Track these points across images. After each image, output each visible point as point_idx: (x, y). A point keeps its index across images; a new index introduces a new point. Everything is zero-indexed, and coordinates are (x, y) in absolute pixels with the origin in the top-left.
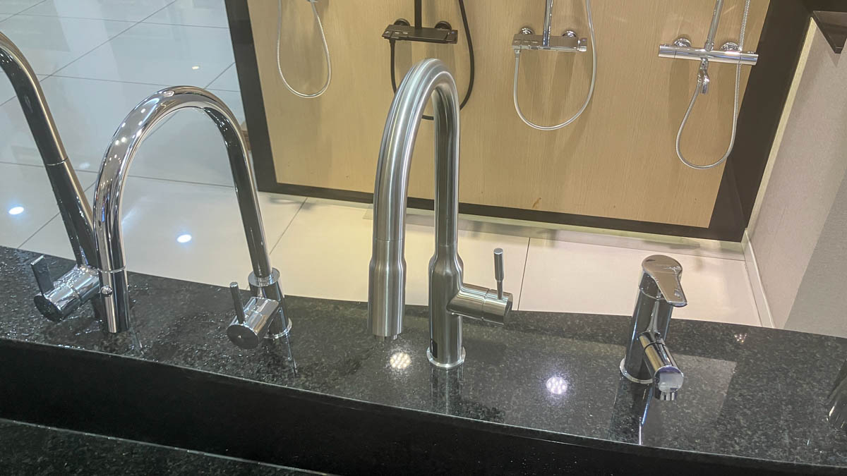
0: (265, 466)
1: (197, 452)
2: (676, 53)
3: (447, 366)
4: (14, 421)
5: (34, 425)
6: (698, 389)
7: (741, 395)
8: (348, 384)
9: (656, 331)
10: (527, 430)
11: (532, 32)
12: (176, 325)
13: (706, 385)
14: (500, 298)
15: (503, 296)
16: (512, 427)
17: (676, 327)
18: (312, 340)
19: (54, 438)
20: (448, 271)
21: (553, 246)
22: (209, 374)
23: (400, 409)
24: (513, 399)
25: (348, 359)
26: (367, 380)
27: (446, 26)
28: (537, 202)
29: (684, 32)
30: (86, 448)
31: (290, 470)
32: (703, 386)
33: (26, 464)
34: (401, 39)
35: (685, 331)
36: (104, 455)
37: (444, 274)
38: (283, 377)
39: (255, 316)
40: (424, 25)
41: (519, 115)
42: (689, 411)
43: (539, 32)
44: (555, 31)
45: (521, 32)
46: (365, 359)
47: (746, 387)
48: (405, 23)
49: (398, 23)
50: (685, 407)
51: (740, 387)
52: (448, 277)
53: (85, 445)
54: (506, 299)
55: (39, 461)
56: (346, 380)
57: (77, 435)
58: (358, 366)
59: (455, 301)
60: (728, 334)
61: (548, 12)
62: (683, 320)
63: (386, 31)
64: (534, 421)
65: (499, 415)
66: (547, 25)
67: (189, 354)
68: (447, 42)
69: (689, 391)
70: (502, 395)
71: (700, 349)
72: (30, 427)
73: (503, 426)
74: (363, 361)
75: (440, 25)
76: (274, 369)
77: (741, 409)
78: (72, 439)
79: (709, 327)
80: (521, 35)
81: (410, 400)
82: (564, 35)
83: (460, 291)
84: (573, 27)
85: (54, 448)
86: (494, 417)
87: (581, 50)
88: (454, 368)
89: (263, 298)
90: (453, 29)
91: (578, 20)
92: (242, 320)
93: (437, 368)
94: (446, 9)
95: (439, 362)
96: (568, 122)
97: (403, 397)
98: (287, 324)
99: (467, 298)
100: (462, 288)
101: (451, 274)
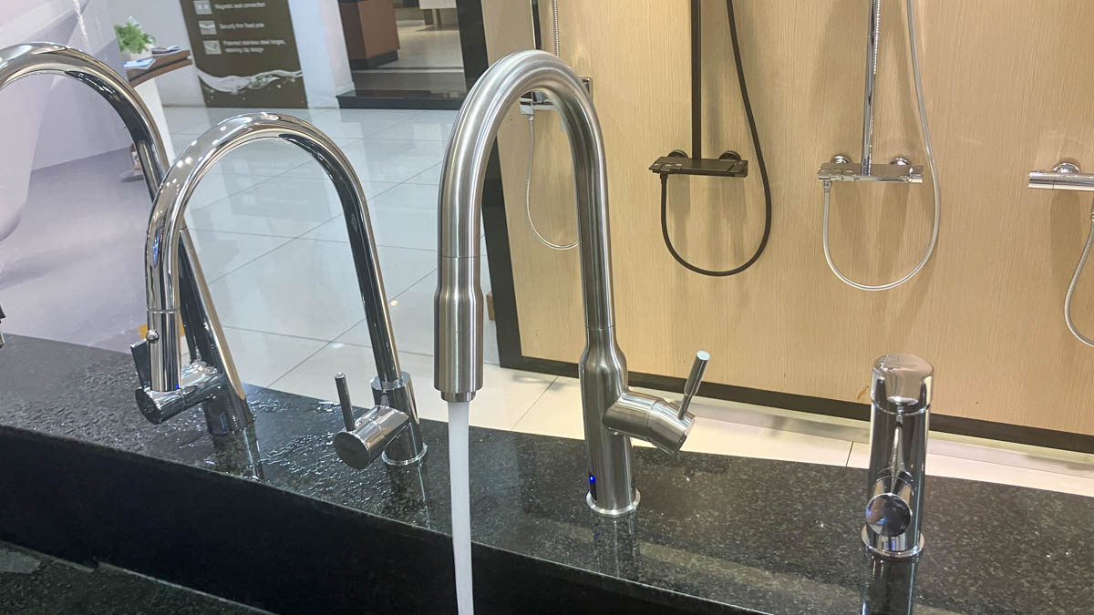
2: (1055, 182)
6: (982, 572)
7: (1053, 587)
10: (703, 601)
11: (848, 160)
12: (292, 446)
13: (996, 568)
16: (683, 596)
20: (604, 364)
22: (313, 499)
23: (534, 560)
25: (483, 496)
26: (501, 521)
27: (733, 156)
29: (1068, 155)
30: (191, 608)
32: (992, 569)
34: (673, 171)
35: (976, 495)
37: (598, 369)
39: (373, 425)
40: (705, 155)
41: (832, 269)
42: (961, 600)
43: (857, 161)
44: (880, 158)
45: (834, 160)
47: (1064, 577)
48: (682, 155)
49: (673, 154)
50: (955, 595)
51: (1053, 576)
53: (190, 604)
59: (612, 412)
60: (1047, 505)
61: (867, 136)
62: (976, 482)
63: (656, 163)
64: (716, 591)
65: (667, 579)
66: (866, 152)
68: (733, 175)
69: (966, 574)
71: (997, 520)
73: (670, 593)
74: (502, 500)
75: (725, 156)
77: (1050, 606)
78: (180, 596)
80: (833, 164)
81: (550, 550)
82: (892, 163)
83: (621, 399)
84: (905, 153)
85: (157, 605)
86: (660, 581)
87: (914, 181)
88: (622, 516)
89: (388, 408)
90: (743, 159)
91: (912, 144)
92: (351, 427)
93: (597, 514)
94: (734, 136)
95: (602, 507)
96: (902, 280)
97: (541, 545)
98: (420, 449)
99: (628, 409)
100: (624, 394)
101: (610, 371)
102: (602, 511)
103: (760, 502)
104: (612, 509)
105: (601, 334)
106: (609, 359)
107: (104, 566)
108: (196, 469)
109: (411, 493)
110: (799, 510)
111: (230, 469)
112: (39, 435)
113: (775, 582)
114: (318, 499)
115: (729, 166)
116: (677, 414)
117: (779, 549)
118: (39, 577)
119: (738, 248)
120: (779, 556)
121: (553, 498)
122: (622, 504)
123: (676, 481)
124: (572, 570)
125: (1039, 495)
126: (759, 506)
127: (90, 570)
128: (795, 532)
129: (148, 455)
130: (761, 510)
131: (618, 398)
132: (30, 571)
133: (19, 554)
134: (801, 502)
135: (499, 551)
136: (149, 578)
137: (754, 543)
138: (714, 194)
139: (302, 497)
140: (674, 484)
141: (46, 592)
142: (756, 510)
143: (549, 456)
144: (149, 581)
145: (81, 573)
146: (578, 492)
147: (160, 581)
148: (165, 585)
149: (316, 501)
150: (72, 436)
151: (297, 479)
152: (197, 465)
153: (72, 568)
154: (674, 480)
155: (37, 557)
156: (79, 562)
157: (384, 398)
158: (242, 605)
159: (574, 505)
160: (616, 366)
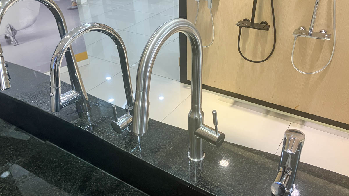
0: (126, 184)
1: (105, 172)
3: (196, 160)
4: (53, 144)
5: (58, 147)
8: (152, 157)
9: (289, 166)
11: (305, 29)
12: (101, 120)
15: (217, 133)
17: (312, 169)
18: (146, 136)
19: (62, 153)
22: (104, 140)
24: (217, 182)
25: (156, 147)
26: (160, 157)
27: (265, 23)
28: (297, 106)
30: (70, 160)
31: (134, 189)
33: (50, 160)
34: (244, 26)
35: (316, 173)
36: (75, 164)
38: (129, 148)
39: (124, 120)
40: (255, 22)
41: (293, 66)
43: (308, 29)
44: (316, 30)
45: (300, 29)
46: (162, 149)
48: (248, 21)
49: (245, 20)
52: (196, 119)
53: (70, 158)
54: (219, 134)
55: (55, 160)
56: (151, 155)
57: (69, 154)
58: (159, 151)
59: (198, 131)
60: (340, 180)
61: (313, 22)
62: (318, 167)
63: (238, 23)
66: (312, 27)
67: (100, 131)
68: (264, 30)
70: (213, 179)
72: (57, 147)
73: (208, 192)
74: (161, 149)
75: (262, 23)
76: (127, 144)
78: (67, 155)
79: (331, 174)
80: (299, 30)
81: (173, 170)
82: (320, 32)
84: (326, 29)
85: (61, 157)
86: (205, 187)
87: (327, 39)
88: (198, 162)
89: (129, 115)
90: (268, 24)
91: (329, 26)
92: (116, 121)
93: (190, 160)
94: (267, 16)
95: (192, 158)
96: (317, 72)
97: (170, 168)
99: (203, 131)
100: (202, 126)
101: (198, 119)
102: (192, 159)
103: (243, 163)
104: (195, 159)
105: (196, 107)
106: (198, 115)
107: (47, 142)
108: (71, 124)
109: (134, 142)
110: (255, 168)
111: (81, 125)
112: (28, 104)
113: (242, 194)
114: (106, 140)
115: (263, 26)
117: (246, 182)
118: (29, 142)
119: (263, 53)
120: (245, 185)
121: (177, 151)
122: (199, 157)
124: (178, 178)
125: (338, 176)
126: (243, 165)
127: (44, 142)
128: (253, 177)
129: (58, 117)
130: (243, 167)
131: (200, 127)
132: (27, 140)
133: (24, 133)
134: (257, 166)
135: (157, 168)
136: (60, 148)
137: (238, 178)
138: (257, 35)
139: (101, 139)
141: (30, 147)
142: (241, 166)
143: (179, 136)
144: (59, 149)
145: (41, 142)
146: (186, 150)
147: (62, 149)
148: (64, 151)
149: (105, 141)
150: (37, 106)
151: (100, 132)
152: (72, 122)
153: (39, 141)
155: (29, 135)
156: (41, 139)
157: (129, 111)
158: (85, 161)
159: (183, 155)
160: (200, 117)
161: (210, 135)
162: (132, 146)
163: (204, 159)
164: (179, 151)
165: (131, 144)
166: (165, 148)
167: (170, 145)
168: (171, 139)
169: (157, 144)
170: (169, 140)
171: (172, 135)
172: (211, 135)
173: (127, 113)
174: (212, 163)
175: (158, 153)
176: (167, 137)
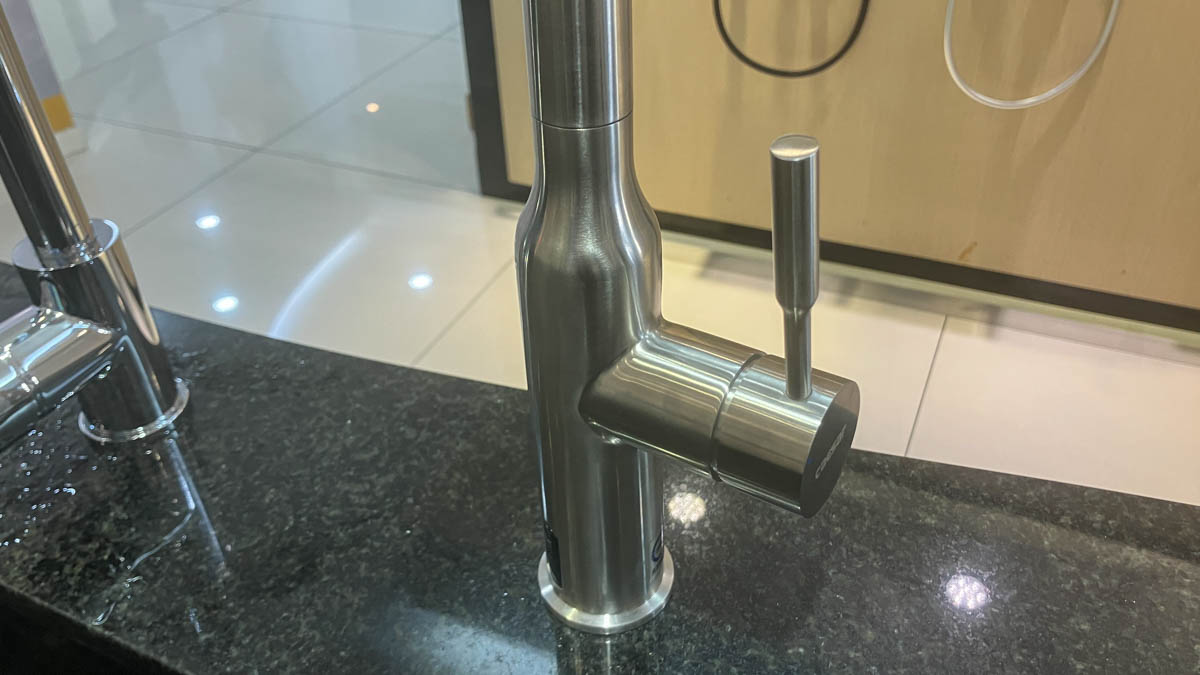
14: (796, 392)
15: (808, 386)
20: (590, 247)
21: (990, 335)
25: (286, 540)
26: (314, 627)
28: (969, 250)
41: (952, 72)
46: (341, 549)
52: (589, 278)
54: (825, 399)
56: (242, 618)
58: (308, 572)
59: (612, 383)
74: (329, 557)
83: (639, 348)
88: (625, 632)
93: (560, 622)
95: (573, 604)
96: (1049, 94)
98: (168, 398)
99: (659, 379)
100: (649, 335)
101: (607, 265)
102: (571, 614)
104: (600, 611)
105: (584, 143)
106: (607, 229)
109: (117, 520)
116: (781, 383)
121: (457, 559)
122: (627, 591)
123: (762, 524)
131: (633, 345)
140: (757, 531)
143: (466, 435)
146: (520, 542)
154: (757, 519)
159: (506, 585)
160: (628, 250)
161: (732, 409)
162: (102, 548)
163: (668, 604)
164: (467, 557)
165: (88, 539)
166: (357, 541)
167: (397, 510)
168: (408, 469)
169: (297, 517)
170: (391, 478)
171: (411, 434)
172: (737, 410)
173: (37, 303)
174: (735, 626)
175: (302, 588)
176: (376, 451)
